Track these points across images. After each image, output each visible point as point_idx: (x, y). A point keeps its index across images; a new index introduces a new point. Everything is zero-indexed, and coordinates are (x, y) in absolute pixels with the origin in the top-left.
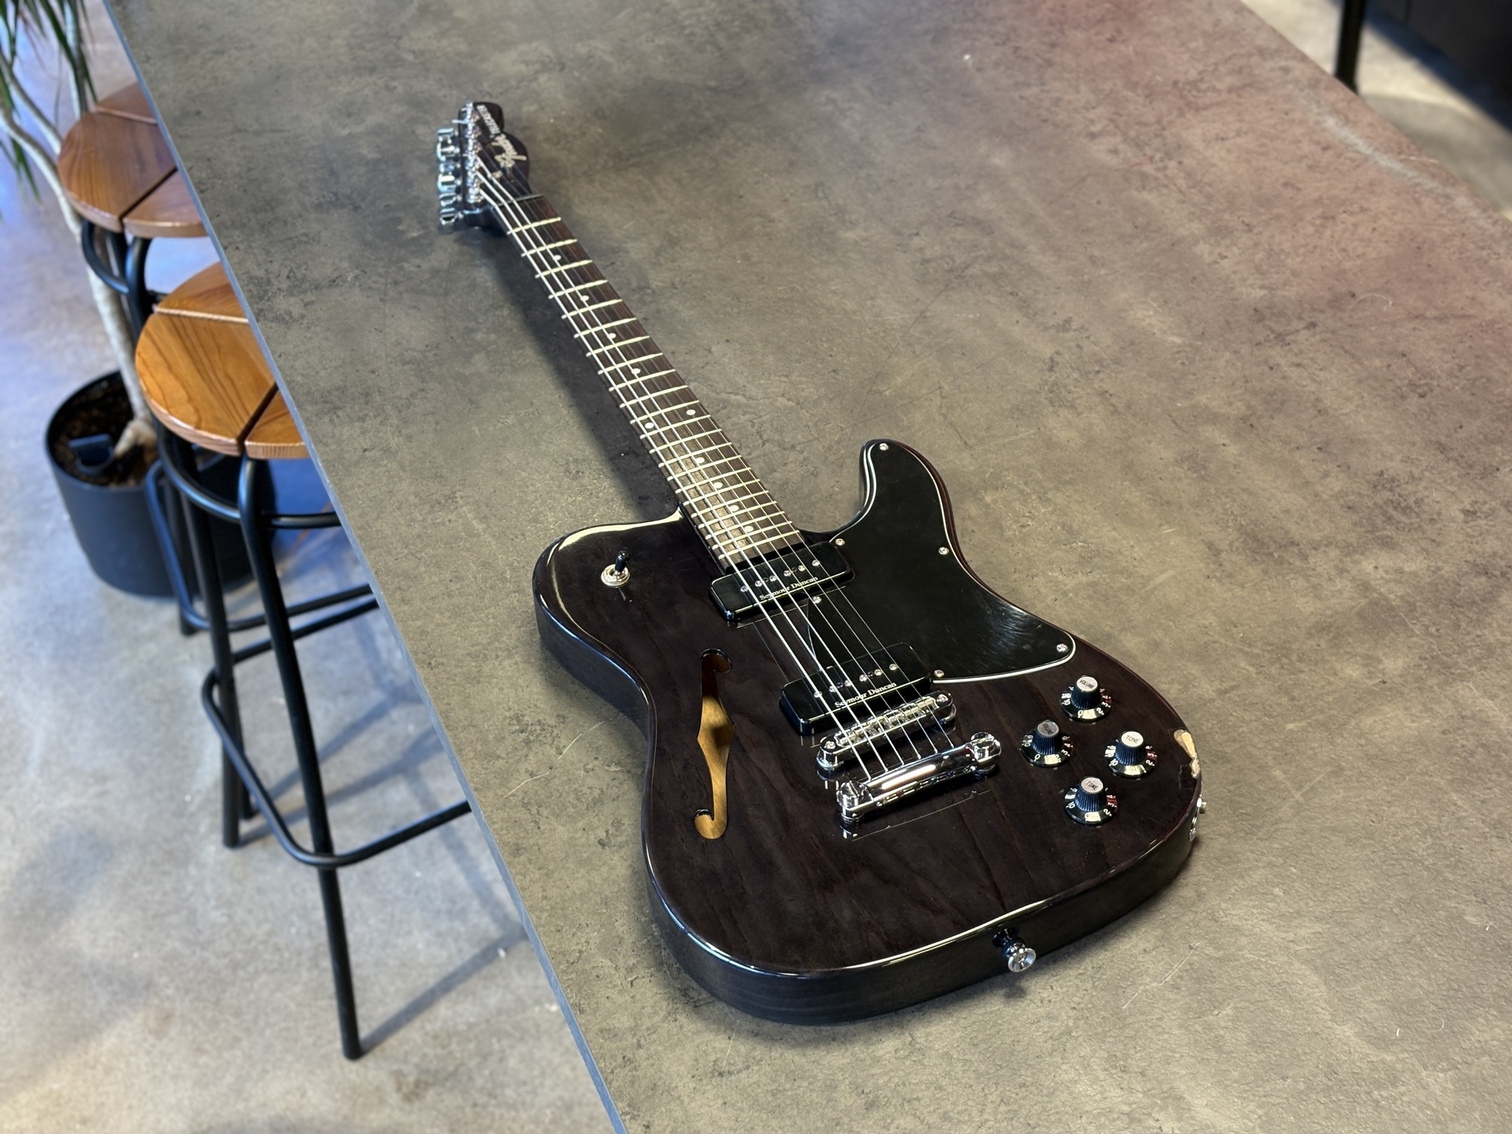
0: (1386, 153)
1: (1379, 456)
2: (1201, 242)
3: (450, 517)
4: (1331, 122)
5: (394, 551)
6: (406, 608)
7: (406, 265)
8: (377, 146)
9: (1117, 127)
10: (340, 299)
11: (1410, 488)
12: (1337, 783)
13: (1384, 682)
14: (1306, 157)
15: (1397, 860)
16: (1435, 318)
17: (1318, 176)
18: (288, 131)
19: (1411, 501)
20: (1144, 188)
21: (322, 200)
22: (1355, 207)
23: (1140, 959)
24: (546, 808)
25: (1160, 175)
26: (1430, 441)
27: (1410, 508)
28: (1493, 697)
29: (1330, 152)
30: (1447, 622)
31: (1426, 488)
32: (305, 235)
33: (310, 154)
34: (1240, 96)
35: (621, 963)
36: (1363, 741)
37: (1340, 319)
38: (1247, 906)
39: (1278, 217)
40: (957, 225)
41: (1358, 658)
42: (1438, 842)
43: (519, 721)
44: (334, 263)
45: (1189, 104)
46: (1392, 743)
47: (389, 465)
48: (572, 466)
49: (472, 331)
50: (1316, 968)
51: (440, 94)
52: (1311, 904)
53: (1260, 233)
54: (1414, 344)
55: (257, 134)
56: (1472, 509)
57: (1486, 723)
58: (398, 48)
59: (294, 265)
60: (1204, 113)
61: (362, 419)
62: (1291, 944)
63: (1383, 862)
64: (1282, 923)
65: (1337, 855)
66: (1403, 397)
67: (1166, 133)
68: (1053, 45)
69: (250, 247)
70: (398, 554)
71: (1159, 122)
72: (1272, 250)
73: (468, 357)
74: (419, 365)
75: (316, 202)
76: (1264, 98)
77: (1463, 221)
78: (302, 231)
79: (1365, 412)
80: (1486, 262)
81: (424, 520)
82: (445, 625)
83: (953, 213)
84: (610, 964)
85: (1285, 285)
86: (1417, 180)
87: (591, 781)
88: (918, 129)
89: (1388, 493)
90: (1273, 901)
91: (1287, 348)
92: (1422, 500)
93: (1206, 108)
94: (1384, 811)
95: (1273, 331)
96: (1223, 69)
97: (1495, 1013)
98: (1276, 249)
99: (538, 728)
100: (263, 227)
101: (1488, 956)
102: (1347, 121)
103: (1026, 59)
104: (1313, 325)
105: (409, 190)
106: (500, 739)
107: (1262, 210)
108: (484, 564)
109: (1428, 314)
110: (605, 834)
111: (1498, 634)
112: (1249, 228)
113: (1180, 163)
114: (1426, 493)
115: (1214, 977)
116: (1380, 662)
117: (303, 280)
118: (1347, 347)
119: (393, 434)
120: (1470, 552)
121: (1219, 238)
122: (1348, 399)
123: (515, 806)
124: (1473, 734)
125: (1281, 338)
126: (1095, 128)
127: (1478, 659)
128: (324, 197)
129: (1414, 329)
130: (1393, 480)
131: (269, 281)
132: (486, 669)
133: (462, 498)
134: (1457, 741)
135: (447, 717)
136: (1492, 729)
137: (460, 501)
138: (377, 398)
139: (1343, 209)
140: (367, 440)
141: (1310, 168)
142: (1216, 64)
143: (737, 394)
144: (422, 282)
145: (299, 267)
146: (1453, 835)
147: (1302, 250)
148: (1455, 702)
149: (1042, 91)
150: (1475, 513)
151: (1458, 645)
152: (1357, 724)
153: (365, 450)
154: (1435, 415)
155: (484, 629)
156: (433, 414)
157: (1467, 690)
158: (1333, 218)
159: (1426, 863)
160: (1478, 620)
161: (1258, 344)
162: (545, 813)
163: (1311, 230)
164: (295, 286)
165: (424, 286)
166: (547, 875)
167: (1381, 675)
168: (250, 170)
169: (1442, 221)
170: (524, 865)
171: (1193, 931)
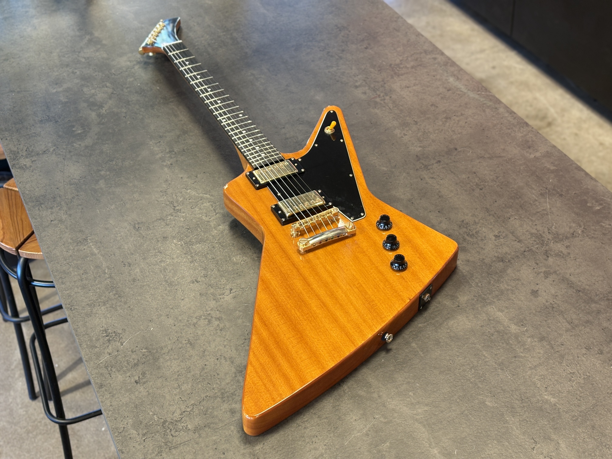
0: (472, 91)
1: (462, 214)
2: (397, 129)
3: (84, 248)
4: (451, 79)
5: (60, 263)
6: (63, 286)
7: (75, 144)
8: (67, 96)
9: (366, 83)
10: (47, 159)
11: (474, 227)
12: (437, 348)
13: (459, 306)
14: (441, 94)
15: (460, 379)
16: (488, 158)
17: (445, 101)
18: (31, 91)
19: (474, 232)
20: (375, 108)
21: (43, 118)
22: (459, 113)
23: (353, 423)
24: (115, 368)
25: (382, 102)
26: (483, 207)
27: (474, 235)
28: (502, 311)
29: (450, 92)
30: (485, 281)
31: (480, 227)
32: (34, 133)
33: (39, 100)
34: (416, 70)
35: (140, 432)
36: (449, 331)
37: (451, 159)
38: (398, 400)
39: (428, 118)
40: (300, 124)
41: (449, 297)
42: (477, 371)
43: (106, 332)
44: (45, 145)
45: (395, 73)
46: (460, 331)
47: (61, 227)
48: (137, 226)
49: (100, 171)
50: (424, 426)
51: (94, 74)
52: (424, 399)
53: (421, 125)
54: (479, 168)
55: (18, 92)
56: (498, 235)
57: (499, 322)
58: (79, 56)
59: (29, 146)
60: (401, 77)
61: (52, 208)
62: (415, 416)
63: (454, 380)
64: (412, 407)
65: (435, 378)
66: (473, 190)
67: (386, 85)
68: (343, 51)
69: (12, 138)
70: (61, 263)
71: (383, 81)
72: (425, 132)
73: (97, 181)
74: (77, 185)
75: (40, 119)
76: (426, 70)
77: (502, 118)
78: (33, 132)
79: (458, 196)
80: (510, 134)
81: (74, 249)
82: (79, 292)
83: (299, 119)
84: (135, 432)
85: (429, 146)
86: (484, 102)
87: (134, 356)
88: (287, 86)
89: (465, 230)
90: (409, 397)
91: (428, 171)
92: (478, 231)
93: (402, 75)
94: (456, 359)
95: (423, 164)
96: (410, 59)
97: (495, 442)
98: (427, 131)
99: (114, 334)
100: (17, 130)
101: (494, 419)
102: (458, 79)
103: (332, 56)
104: (439, 162)
105: (78, 114)
106: (97, 340)
107: (422, 116)
108: (97, 267)
109: (486, 156)
110: (138, 378)
111: (506, 286)
112: (416, 123)
113: (390, 97)
114: (480, 229)
115: (383, 430)
116: (458, 298)
117: (32, 152)
118: (452, 170)
119: (64, 214)
120: (497, 252)
121: (404, 127)
122: (452, 191)
123: (102, 367)
124: (493, 327)
125: (426, 167)
126: (357, 84)
127: (497, 296)
128: (43, 117)
129: (480, 162)
130: (467, 224)
131: (18, 152)
132: (94, 311)
133: (90, 239)
134: (487, 330)
135: (77, 331)
136: (501, 325)
137: (89, 241)
138: (59, 199)
139: (454, 114)
140: (53, 217)
141: (442, 98)
142: (407, 57)
143: (206, 194)
144: (81, 151)
145: (31, 146)
146: (483, 369)
147: (437, 131)
148: (487, 314)
149: (338, 69)
150: (499, 236)
151: (489, 291)
152: (447, 324)
153: (52, 221)
154: (486, 197)
155: (94, 294)
156: (81, 205)
157: (492, 309)
158: (450, 118)
159: (471, 380)
160: (498, 280)
161: (417, 170)
162: (114, 370)
163: (441, 123)
164: (29, 154)
165: (81, 153)
166: (113, 396)
167: (458, 304)
168: (14, 107)
169: (493, 118)
170: (104, 392)
171: (375, 411)
